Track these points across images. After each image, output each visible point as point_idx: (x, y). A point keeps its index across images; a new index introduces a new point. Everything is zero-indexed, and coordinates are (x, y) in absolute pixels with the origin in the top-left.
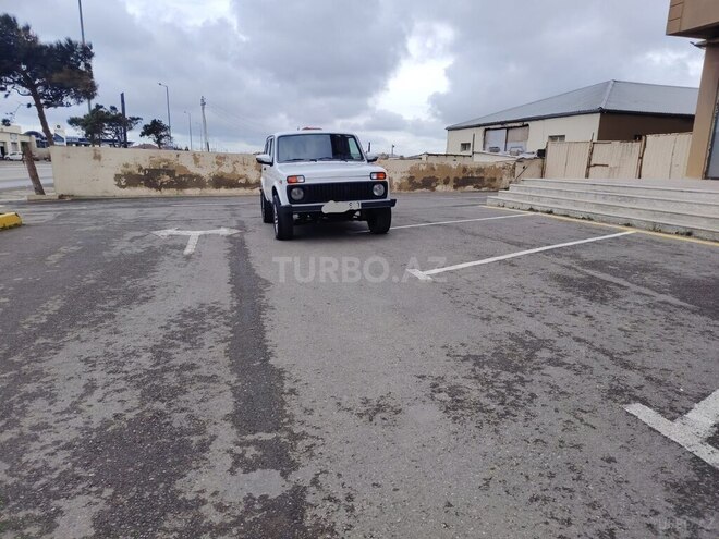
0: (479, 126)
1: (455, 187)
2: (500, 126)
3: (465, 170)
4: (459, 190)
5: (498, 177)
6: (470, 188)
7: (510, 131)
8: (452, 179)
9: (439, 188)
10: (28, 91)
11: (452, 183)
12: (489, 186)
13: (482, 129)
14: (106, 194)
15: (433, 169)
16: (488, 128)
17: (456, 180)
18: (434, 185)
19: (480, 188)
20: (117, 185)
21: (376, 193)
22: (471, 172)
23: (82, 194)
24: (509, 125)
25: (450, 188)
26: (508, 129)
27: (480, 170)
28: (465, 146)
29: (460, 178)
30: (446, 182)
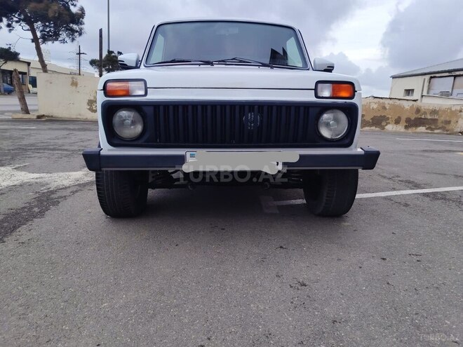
0: (425, 74)
1: (406, 127)
2: (447, 74)
3: (418, 111)
4: (410, 131)
5: (453, 120)
6: (422, 129)
7: (458, 79)
8: (403, 119)
9: (390, 127)
10: (28, 27)
11: (403, 123)
12: (443, 128)
13: (427, 77)
14: (79, 117)
15: (384, 108)
16: (433, 76)
17: (408, 120)
18: (384, 124)
19: (432, 129)
20: (89, 109)
21: (326, 133)
22: (425, 113)
23: (60, 116)
24: (458, 73)
25: (400, 128)
26: (455, 77)
27: (434, 112)
28: (409, 92)
29: (413, 118)
30: (397, 122)
